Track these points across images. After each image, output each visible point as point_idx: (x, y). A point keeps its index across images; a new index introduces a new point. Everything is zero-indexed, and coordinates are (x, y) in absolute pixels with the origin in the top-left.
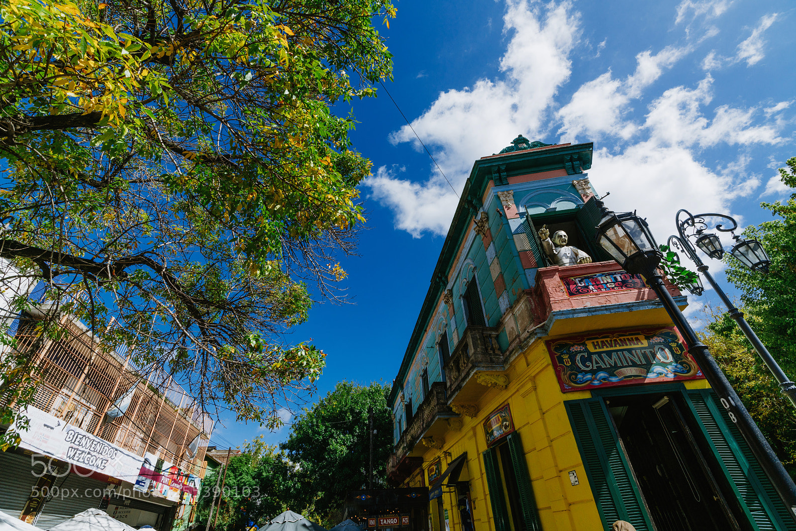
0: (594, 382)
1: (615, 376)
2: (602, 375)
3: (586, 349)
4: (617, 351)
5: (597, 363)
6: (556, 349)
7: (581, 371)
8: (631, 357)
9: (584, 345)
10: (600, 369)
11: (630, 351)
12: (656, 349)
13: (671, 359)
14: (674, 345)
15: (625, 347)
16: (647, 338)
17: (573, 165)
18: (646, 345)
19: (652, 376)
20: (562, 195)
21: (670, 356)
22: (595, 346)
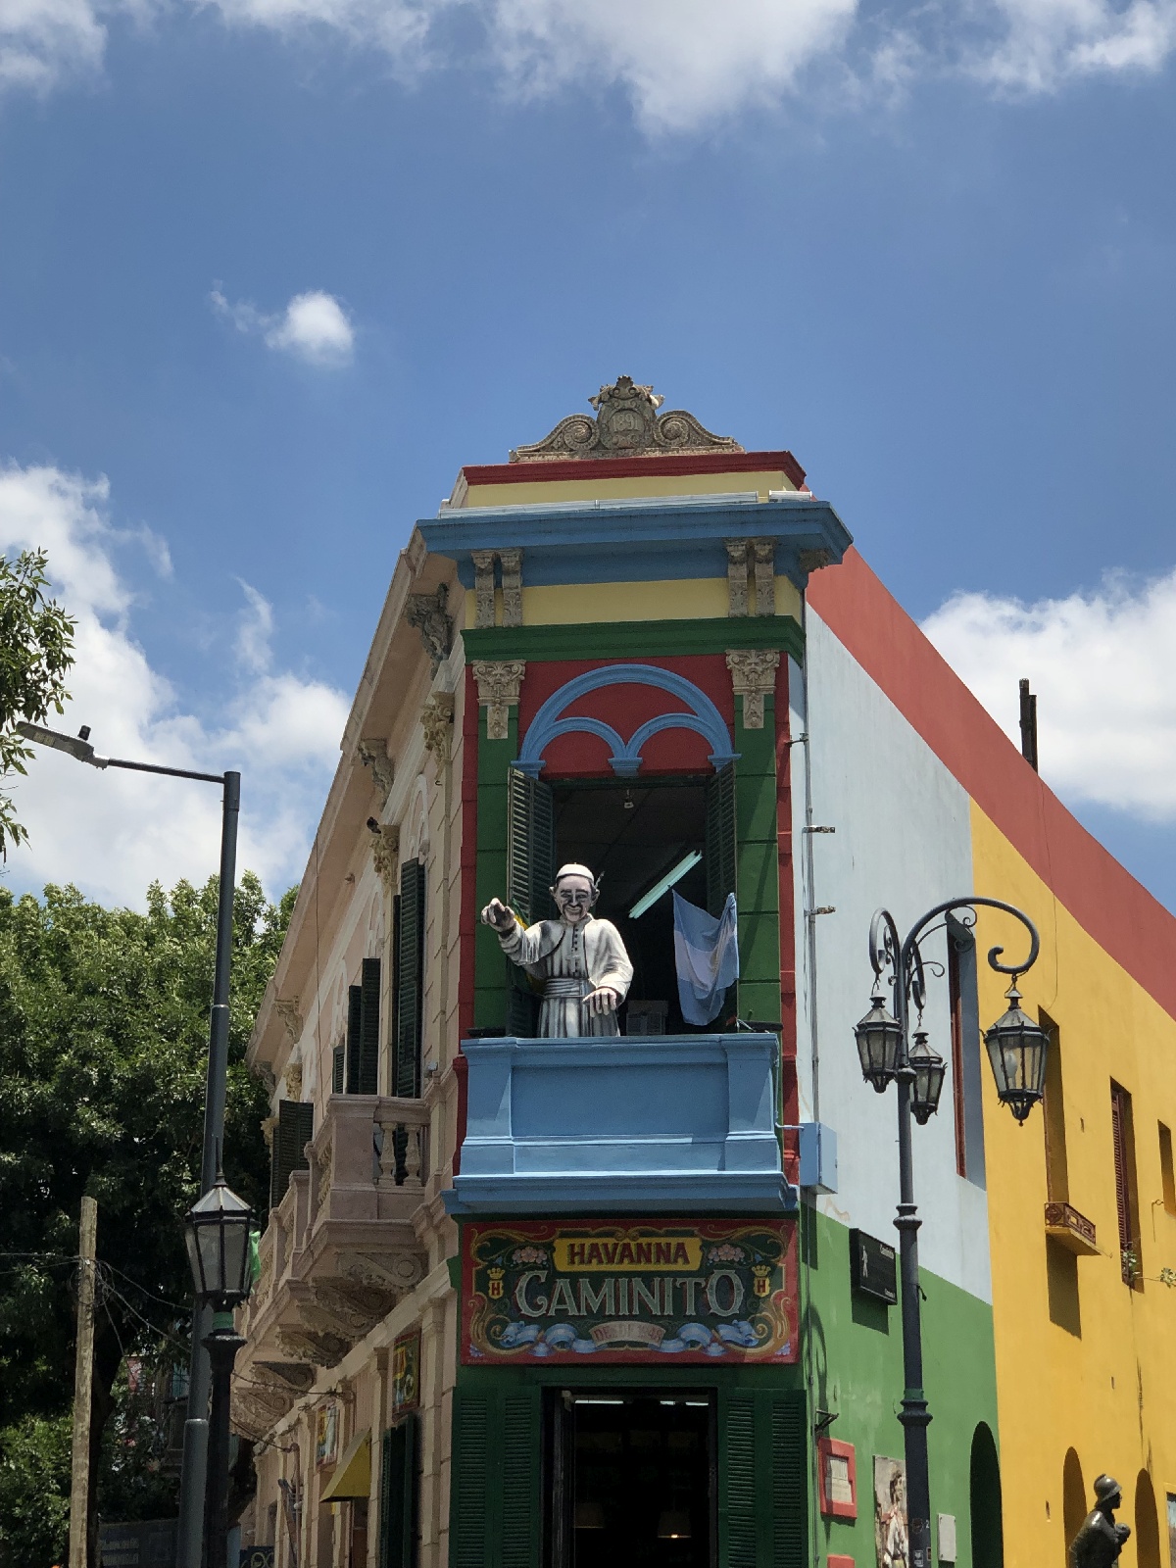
0: (536, 1349)
1: (588, 1337)
2: (561, 1332)
3: (550, 1260)
4: (619, 1275)
5: (561, 1301)
6: (482, 1252)
7: (517, 1316)
8: (645, 1292)
9: (550, 1248)
10: (562, 1317)
11: (647, 1277)
12: (714, 1280)
13: (735, 1309)
14: (761, 1271)
15: (642, 1267)
16: (706, 1247)
17: (751, 574)
18: (694, 1264)
19: (672, 1347)
20: (680, 706)
21: (738, 1300)
22: (573, 1255)
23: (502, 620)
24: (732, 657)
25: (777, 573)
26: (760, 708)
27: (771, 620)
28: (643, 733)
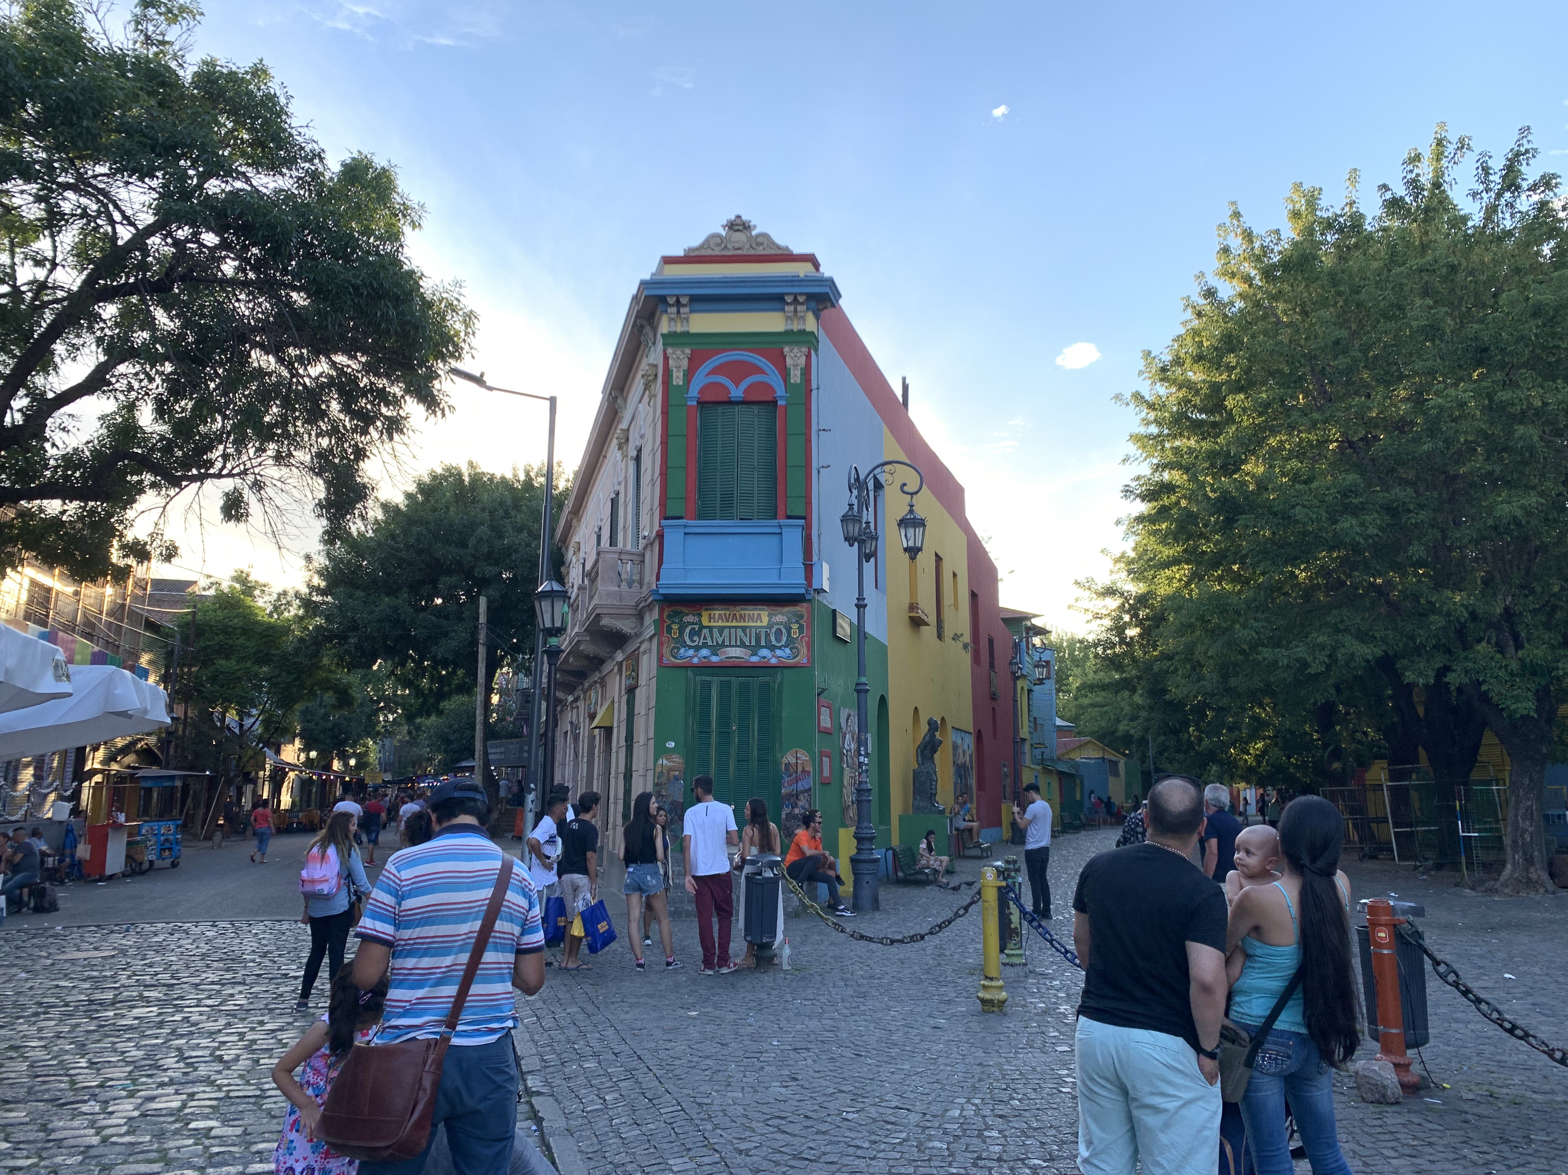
0: (693, 660)
1: (716, 655)
2: (705, 652)
3: (700, 621)
4: (730, 627)
5: (705, 638)
6: (669, 616)
7: (685, 645)
8: (742, 635)
9: (700, 615)
10: (705, 645)
11: (744, 629)
12: (774, 630)
13: (783, 643)
14: (795, 626)
15: (742, 624)
16: (770, 615)
17: (795, 311)
18: (765, 623)
19: (754, 659)
20: (761, 371)
21: (784, 639)
22: (710, 618)
23: (679, 329)
24: (786, 350)
25: (808, 309)
26: (798, 373)
27: (803, 332)
28: (744, 385)
